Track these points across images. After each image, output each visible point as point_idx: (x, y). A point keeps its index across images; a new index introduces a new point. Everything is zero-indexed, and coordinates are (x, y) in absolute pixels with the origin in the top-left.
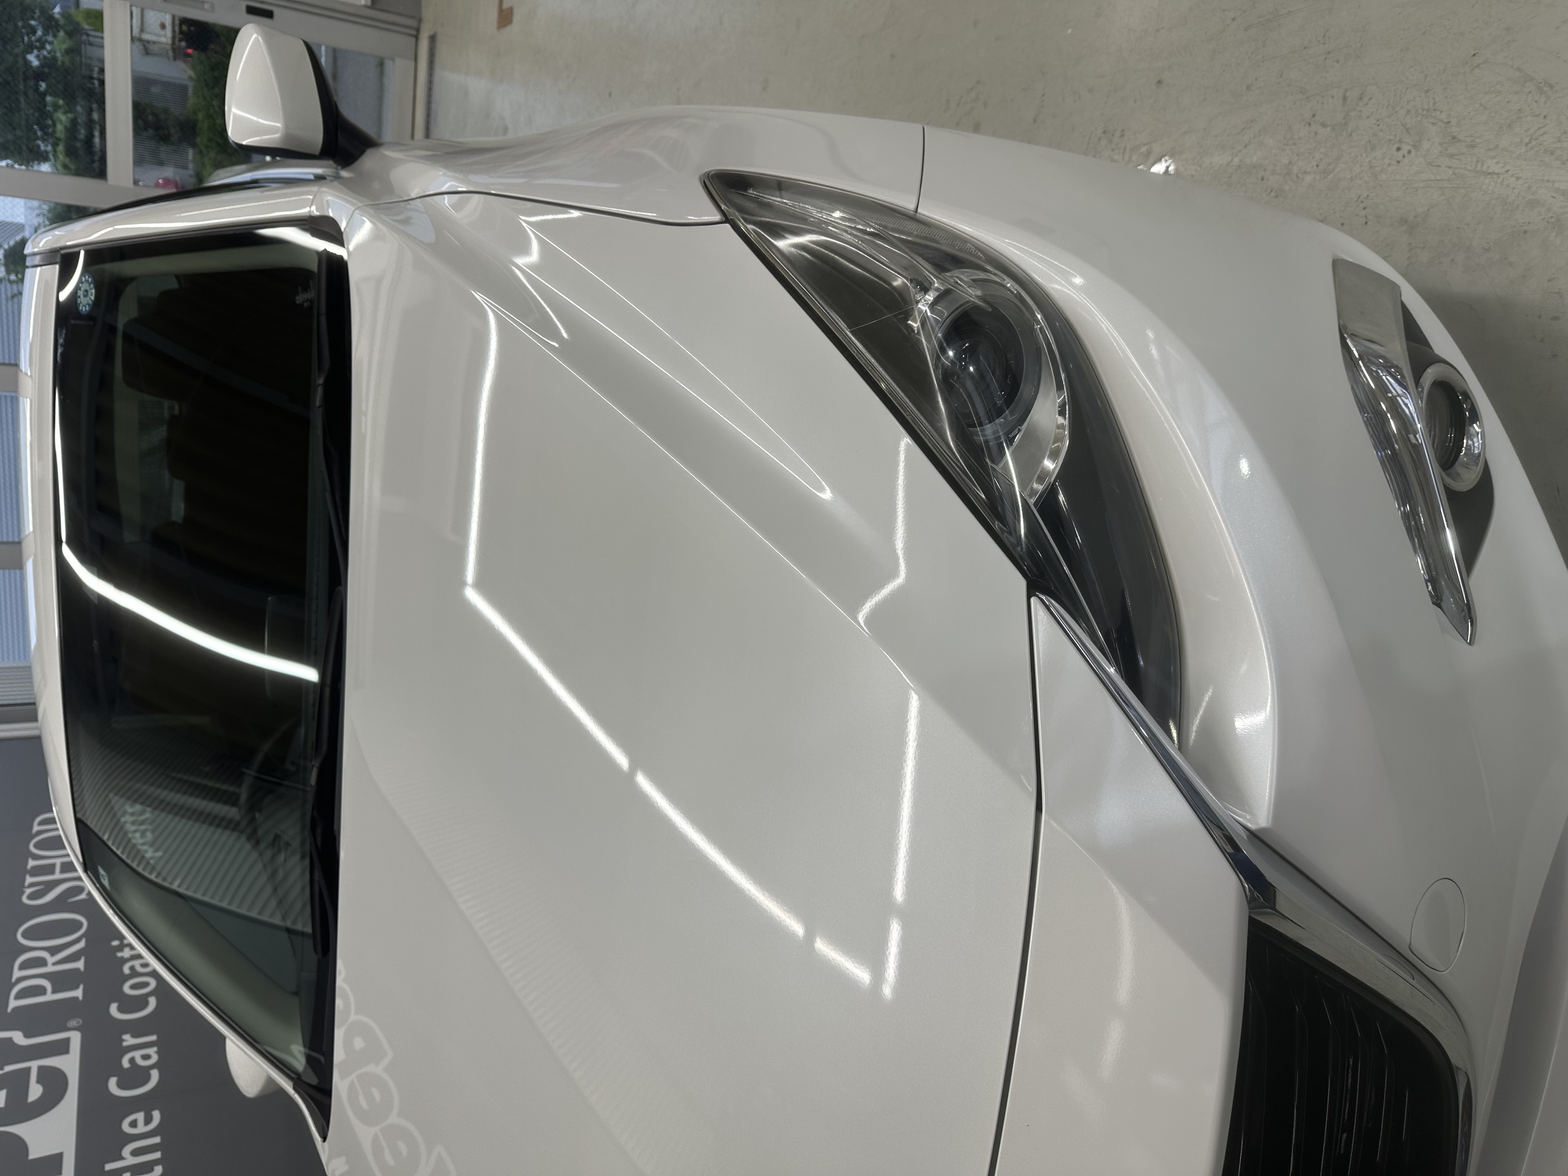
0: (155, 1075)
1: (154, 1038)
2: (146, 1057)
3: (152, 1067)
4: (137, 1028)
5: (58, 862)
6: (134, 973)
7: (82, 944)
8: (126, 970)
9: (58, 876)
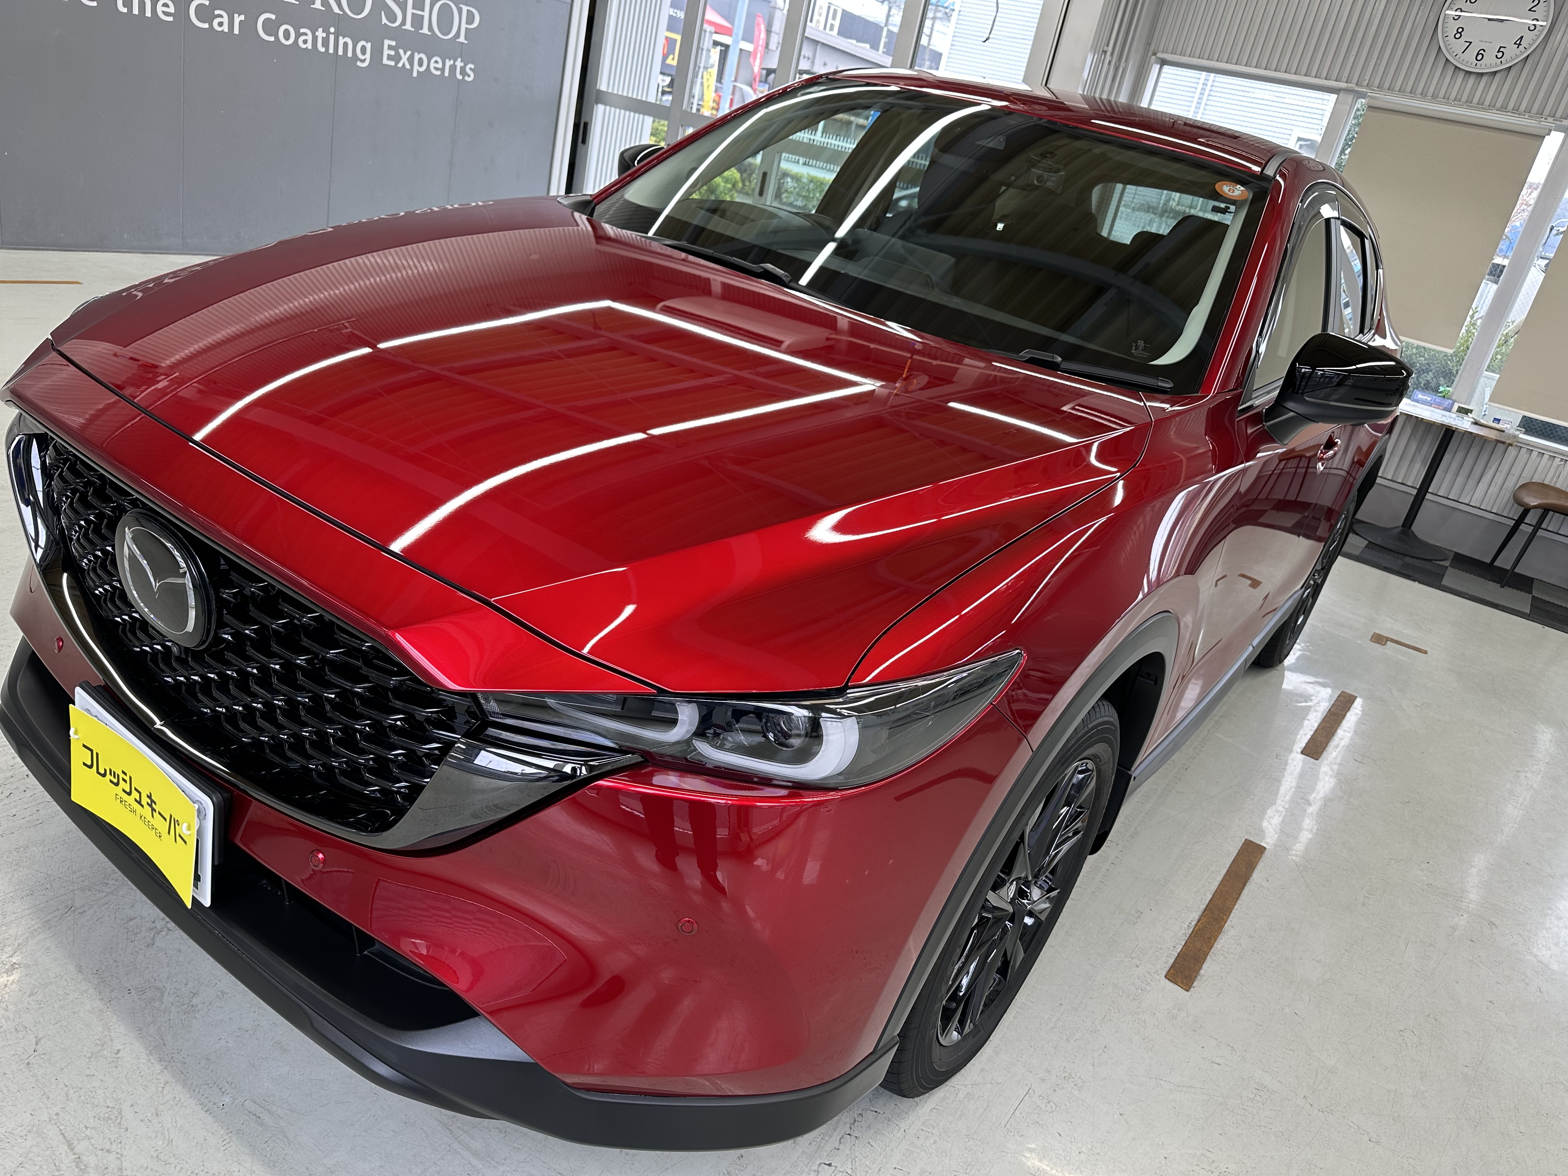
0: (206, 26)
1: (236, 31)
2: (221, 24)
3: (211, 25)
4: (248, 26)
5: (426, 14)
6: (298, 35)
7: (336, 10)
8: (302, 30)
9: (410, 11)
